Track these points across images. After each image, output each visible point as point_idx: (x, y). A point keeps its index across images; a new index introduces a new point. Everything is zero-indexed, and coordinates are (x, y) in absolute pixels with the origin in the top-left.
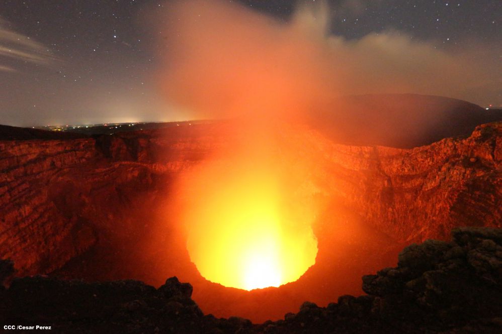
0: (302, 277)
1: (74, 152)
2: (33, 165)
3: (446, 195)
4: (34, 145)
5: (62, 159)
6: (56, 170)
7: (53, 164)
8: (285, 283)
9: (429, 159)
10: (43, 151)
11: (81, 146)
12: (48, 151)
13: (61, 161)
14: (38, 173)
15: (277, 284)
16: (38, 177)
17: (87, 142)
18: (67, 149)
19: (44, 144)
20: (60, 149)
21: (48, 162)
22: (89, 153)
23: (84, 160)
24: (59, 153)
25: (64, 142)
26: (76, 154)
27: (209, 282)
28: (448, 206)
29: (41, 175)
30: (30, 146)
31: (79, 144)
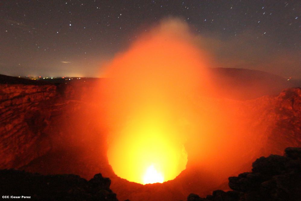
0: (177, 177)
1: (42, 93)
2: (17, 99)
6: (30, 103)
7: (29, 99)
8: (166, 181)
11: (48, 89)
12: (27, 91)
13: (34, 98)
14: (19, 105)
15: (161, 181)
17: (51, 87)
18: (39, 90)
19: (25, 87)
20: (34, 91)
21: (25, 99)
22: (52, 94)
23: (48, 98)
24: (34, 93)
25: (37, 86)
26: (44, 94)
27: (119, 178)
29: (21, 106)
30: (16, 88)
31: (46, 88)
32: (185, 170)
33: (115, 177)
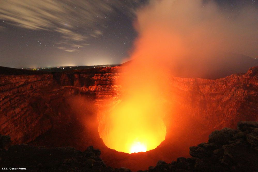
0: (158, 147)
2: (22, 87)
3: (234, 104)
4: (23, 77)
5: (36, 85)
6: (33, 90)
7: (32, 87)
8: (149, 150)
9: (225, 85)
10: (27, 81)
11: (46, 78)
12: (29, 80)
13: (35, 85)
15: (145, 151)
16: (24, 93)
17: (49, 76)
18: (39, 79)
19: (28, 77)
20: (35, 79)
21: (29, 86)
22: (50, 81)
23: (47, 85)
24: (35, 81)
25: (37, 76)
26: (43, 82)
27: (109, 149)
28: (235, 110)
29: (26, 93)
30: (21, 78)
31: (45, 77)
32: (165, 141)
33: (106, 148)
